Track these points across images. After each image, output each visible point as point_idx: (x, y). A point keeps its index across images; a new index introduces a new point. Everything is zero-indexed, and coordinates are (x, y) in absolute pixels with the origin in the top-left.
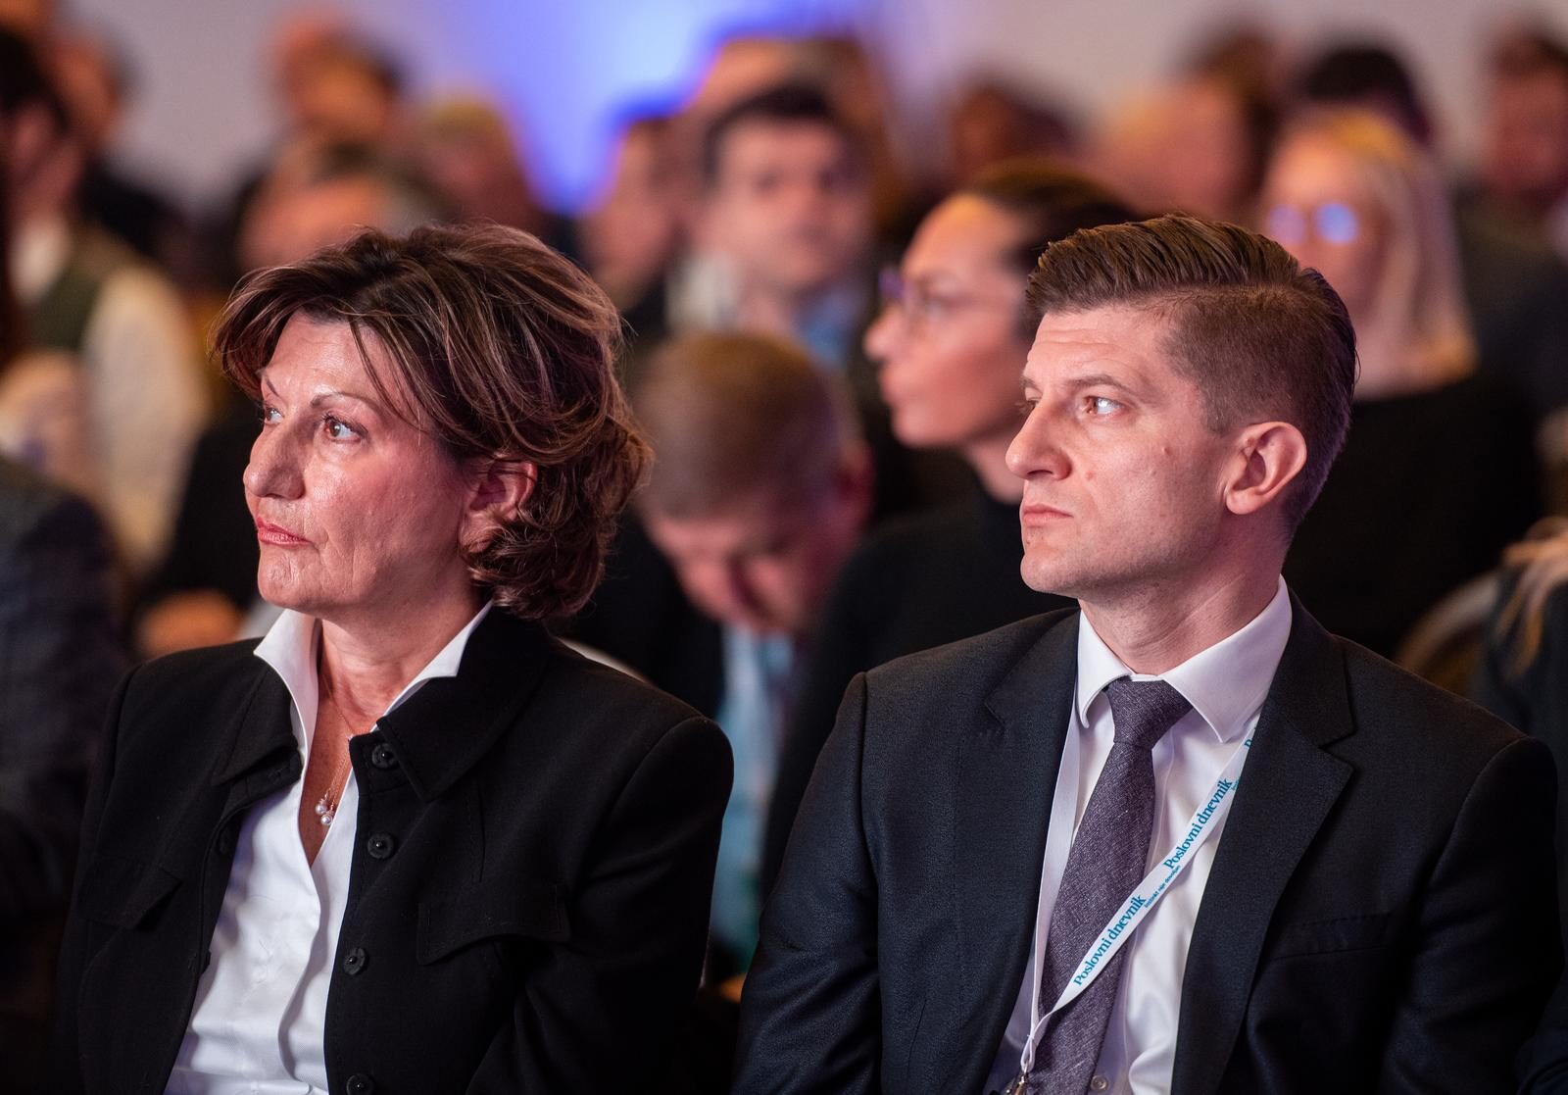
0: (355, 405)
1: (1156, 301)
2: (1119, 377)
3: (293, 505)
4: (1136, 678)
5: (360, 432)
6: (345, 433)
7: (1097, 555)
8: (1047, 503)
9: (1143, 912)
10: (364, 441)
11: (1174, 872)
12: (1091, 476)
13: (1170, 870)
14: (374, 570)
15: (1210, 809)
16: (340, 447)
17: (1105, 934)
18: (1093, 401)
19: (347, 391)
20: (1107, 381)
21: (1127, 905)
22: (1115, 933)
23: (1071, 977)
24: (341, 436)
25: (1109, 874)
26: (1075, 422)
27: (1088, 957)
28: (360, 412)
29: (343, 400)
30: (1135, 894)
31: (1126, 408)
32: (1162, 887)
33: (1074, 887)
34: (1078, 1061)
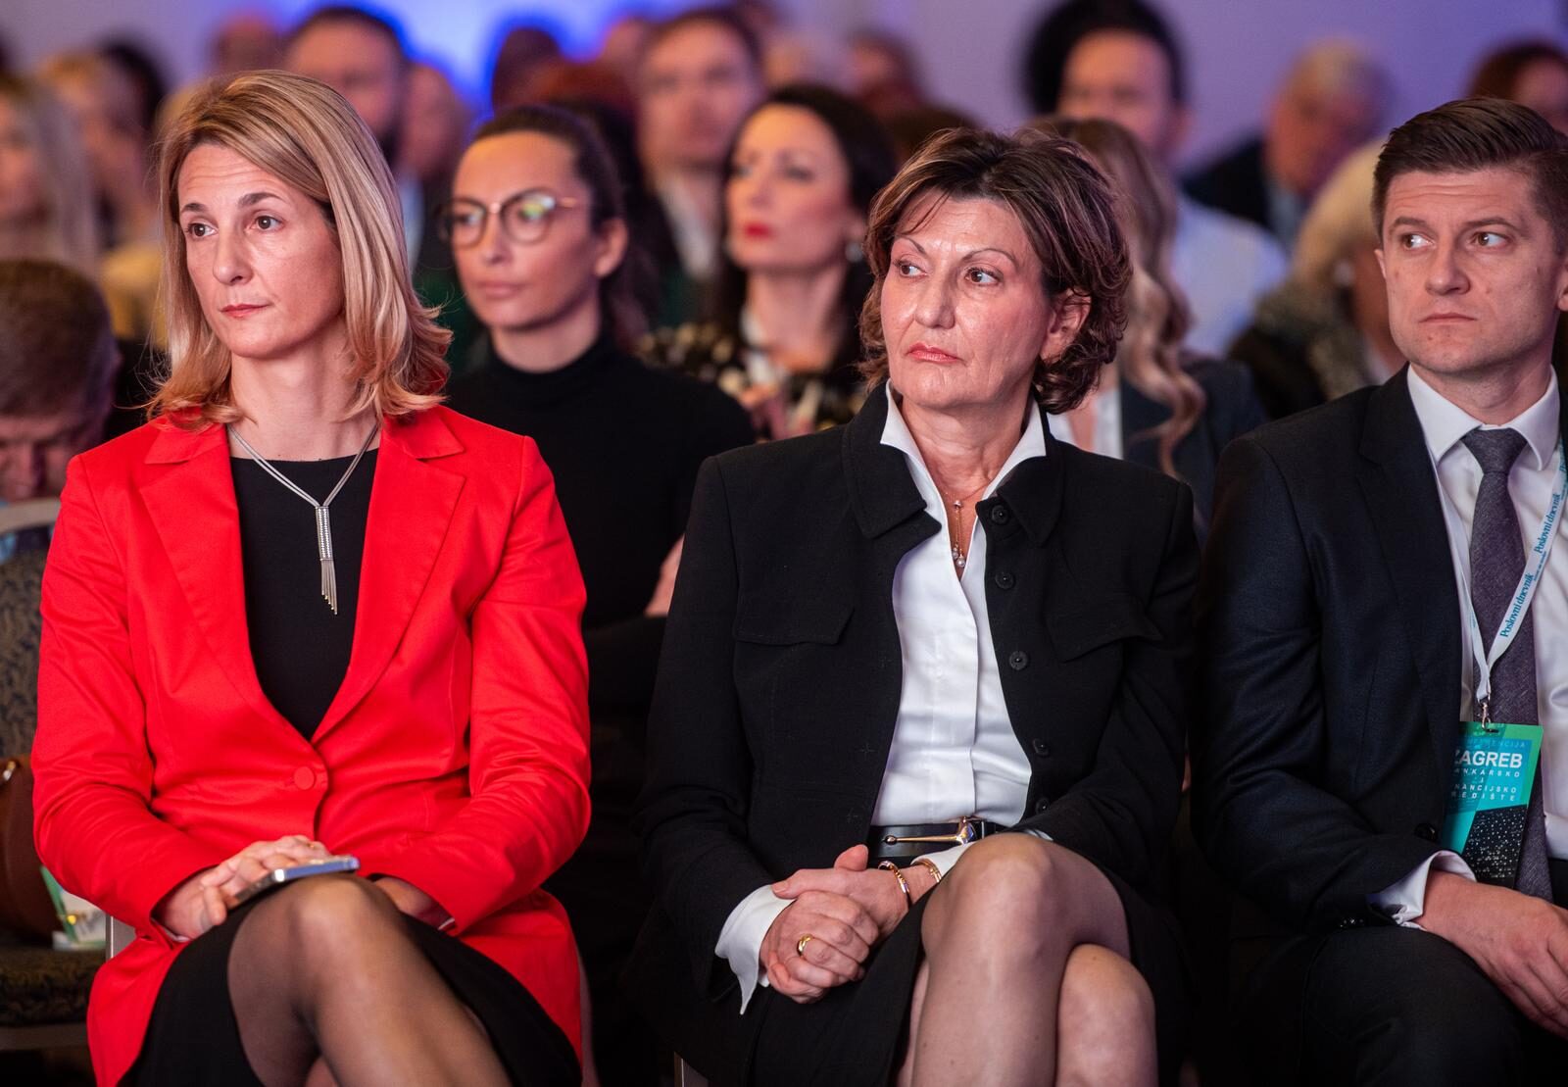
0: (999, 257)
1: (1519, 162)
2: (1509, 220)
3: (948, 333)
4: (1486, 428)
5: (998, 278)
6: (986, 279)
7: (1494, 347)
8: (1458, 311)
9: (1534, 584)
10: (1000, 284)
11: (1544, 556)
12: (1488, 291)
13: (1540, 556)
14: (1002, 378)
15: (1553, 512)
16: (984, 289)
17: (1514, 601)
18: (1482, 236)
19: (995, 247)
20: (1500, 221)
21: (1523, 580)
22: (1521, 599)
23: (1496, 632)
24: (982, 282)
25: (1506, 561)
26: (1466, 252)
27: (1507, 617)
28: (1004, 263)
29: (990, 254)
30: (1525, 572)
31: (1509, 240)
32: (1540, 567)
33: (1484, 573)
34: (1523, 690)
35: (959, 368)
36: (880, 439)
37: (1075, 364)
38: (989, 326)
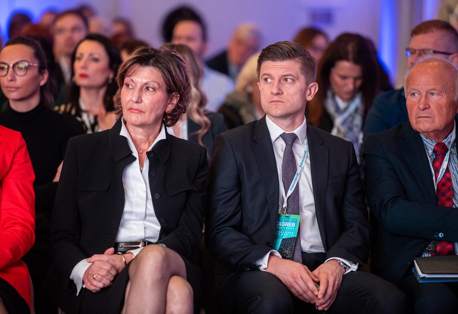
0: (154, 84)
1: (297, 59)
2: (294, 75)
3: (140, 105)
4: (287, 132)
5: (154, 89)
6: (151, 89)
7: (289, 110)
8: (279, 100)
9: (299, 176)
10: (155, 91)
11: (302, 168)
12: (288, 94)
13: (301, 168)
15: (305, 156)
16: (150, 92)
17: (294, 180)
18: (286, 79)
20: (291, 75)
21: (296, 175)
22: (295, 180)
23: (289, 189)
24: (150, 90)
25: (292, 170)
26: (282, 83)
27: (292, 185)
28: (156, 85)
29: (152, 83)
30: (297, 173)
31: (294, 80)
32: (301, 171)
33: (286, 173)
34: (295, 205)
35: (143, 114)
36: (120, 133)
37: (175, 114)
38: (151, 103)
